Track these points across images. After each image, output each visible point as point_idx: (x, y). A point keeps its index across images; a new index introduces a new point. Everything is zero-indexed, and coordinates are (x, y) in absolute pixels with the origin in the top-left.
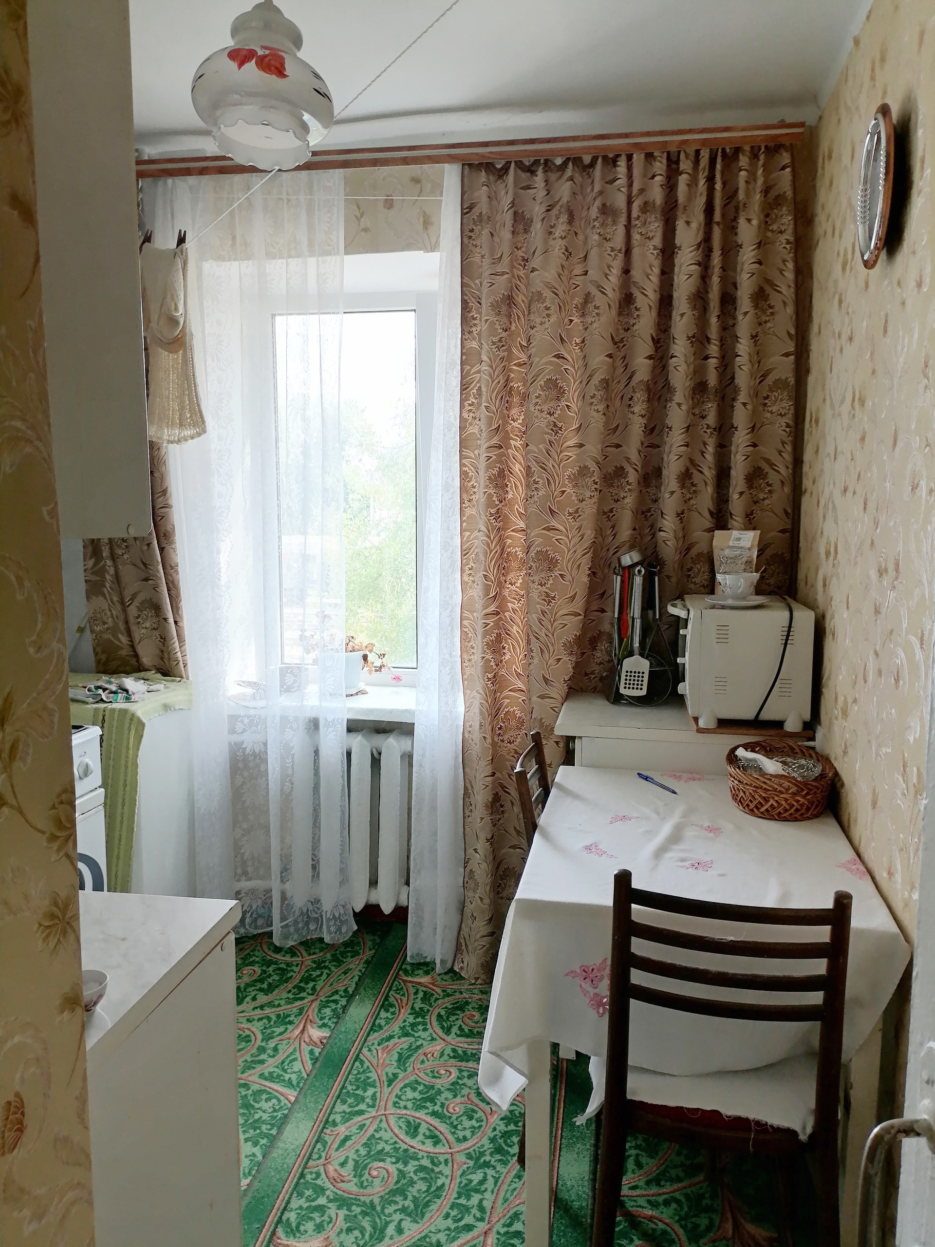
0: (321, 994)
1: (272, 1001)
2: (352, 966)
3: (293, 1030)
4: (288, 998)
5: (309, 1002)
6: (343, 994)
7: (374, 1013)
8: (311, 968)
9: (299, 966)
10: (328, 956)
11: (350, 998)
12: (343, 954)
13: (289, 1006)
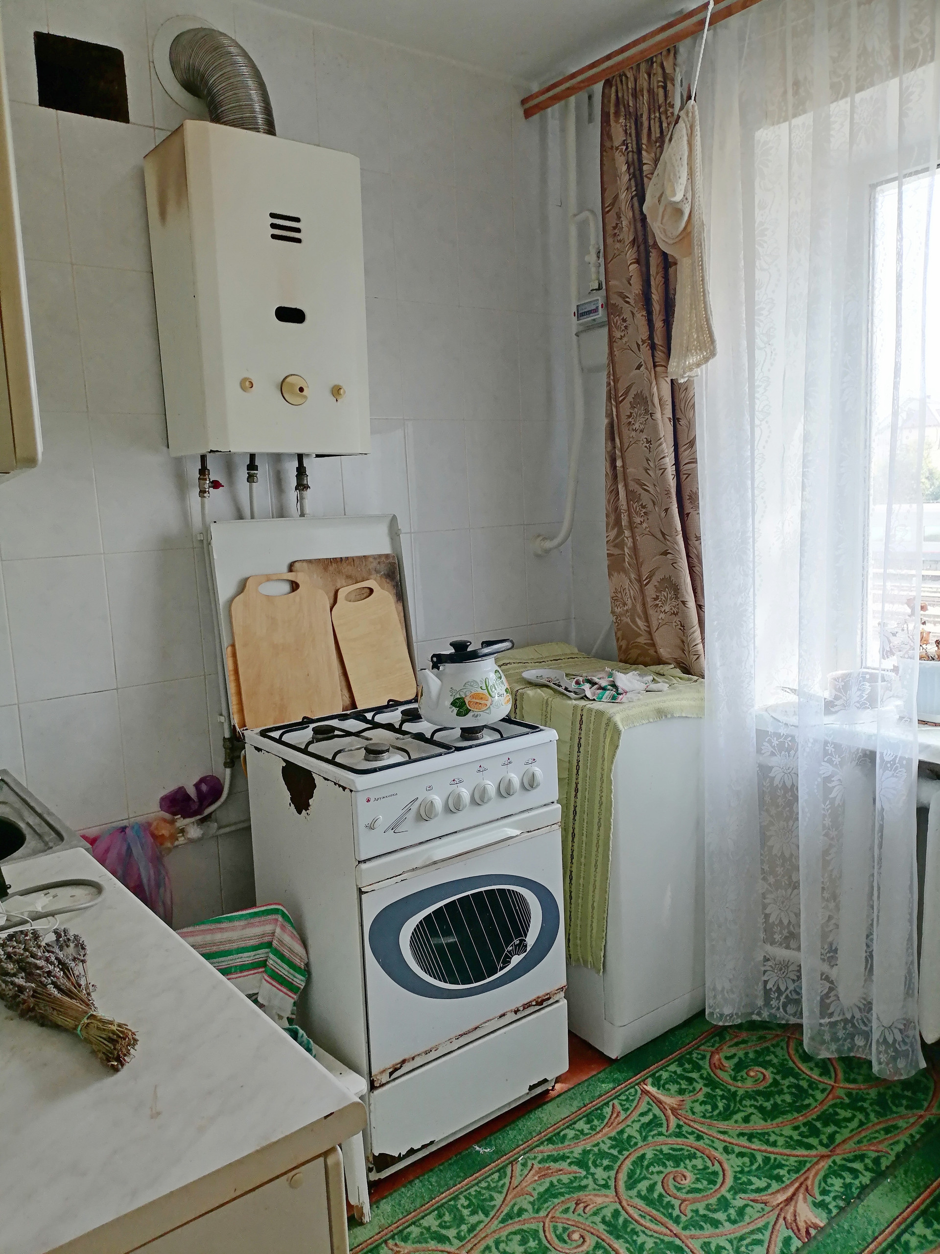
0: (838, 1151)
1: (768, 1134)
2: (901, 1123)
3: (778, 1191)
4: (791, 1138)
5: (815, 1156)
6: (871, 1165)
7: (905, 1220)
8: (841, 1103)
9: (826, 1094)
10: (873, 1093)
11: (879, 1176)
12: (896, 1097)
13: (788, 1151)
